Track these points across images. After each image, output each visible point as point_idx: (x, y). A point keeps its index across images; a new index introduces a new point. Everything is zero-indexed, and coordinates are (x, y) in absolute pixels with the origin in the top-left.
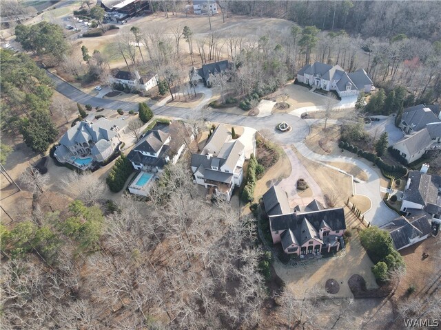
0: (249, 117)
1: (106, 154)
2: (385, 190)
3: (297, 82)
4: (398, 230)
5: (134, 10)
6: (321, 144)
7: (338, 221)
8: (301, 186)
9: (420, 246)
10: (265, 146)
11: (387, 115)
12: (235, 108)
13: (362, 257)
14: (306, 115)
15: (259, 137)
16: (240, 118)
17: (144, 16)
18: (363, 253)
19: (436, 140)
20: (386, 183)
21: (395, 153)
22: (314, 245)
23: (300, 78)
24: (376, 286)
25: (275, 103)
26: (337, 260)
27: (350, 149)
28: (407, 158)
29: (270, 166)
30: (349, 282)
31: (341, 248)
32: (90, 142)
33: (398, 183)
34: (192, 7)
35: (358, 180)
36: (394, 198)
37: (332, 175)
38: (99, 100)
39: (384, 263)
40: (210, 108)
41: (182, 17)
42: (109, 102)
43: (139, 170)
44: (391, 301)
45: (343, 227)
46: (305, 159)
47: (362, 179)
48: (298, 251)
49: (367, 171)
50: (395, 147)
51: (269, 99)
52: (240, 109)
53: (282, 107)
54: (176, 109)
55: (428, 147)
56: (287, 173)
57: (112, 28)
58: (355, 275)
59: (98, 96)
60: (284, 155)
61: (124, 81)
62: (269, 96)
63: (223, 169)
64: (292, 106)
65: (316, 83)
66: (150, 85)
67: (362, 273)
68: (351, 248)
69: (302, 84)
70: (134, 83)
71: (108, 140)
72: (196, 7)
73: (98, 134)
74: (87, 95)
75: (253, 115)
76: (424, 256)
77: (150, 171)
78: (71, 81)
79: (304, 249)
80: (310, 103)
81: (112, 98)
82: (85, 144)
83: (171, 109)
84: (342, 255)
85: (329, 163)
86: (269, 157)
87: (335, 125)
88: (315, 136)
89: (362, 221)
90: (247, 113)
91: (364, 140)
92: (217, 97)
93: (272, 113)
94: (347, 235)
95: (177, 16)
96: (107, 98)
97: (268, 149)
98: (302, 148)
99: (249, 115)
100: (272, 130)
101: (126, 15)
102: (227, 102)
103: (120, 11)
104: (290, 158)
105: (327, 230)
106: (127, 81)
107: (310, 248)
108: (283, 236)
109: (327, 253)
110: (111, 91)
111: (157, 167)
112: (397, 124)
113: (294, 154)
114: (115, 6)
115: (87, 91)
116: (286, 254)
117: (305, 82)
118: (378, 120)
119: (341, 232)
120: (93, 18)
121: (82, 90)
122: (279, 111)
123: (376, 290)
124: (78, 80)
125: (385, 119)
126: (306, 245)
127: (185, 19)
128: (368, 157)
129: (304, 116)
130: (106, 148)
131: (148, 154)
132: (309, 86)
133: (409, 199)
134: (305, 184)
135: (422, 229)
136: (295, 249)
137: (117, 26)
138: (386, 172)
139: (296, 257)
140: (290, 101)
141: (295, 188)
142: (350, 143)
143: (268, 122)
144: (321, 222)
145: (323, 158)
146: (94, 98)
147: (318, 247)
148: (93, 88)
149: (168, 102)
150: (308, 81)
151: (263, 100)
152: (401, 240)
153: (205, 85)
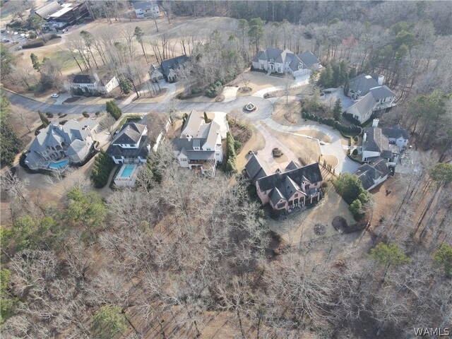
0: (216, 103)
1: (82, 153)
2: (346, 148)
3: (253, 69)
4: (364, 174)
5: (74, 18)
6: (286, 117)
7: (315, 174)
8: (276, 154)
9: (383, 186)
10: (237, 125)
11: (336, 87)
12: (201, 97)
13: (339, 201)
14: (268, 95)
15: (229, 119)
16: (208, 105)
17: (86, 23)
18: (340, 199)
19: (380, 102)
20: (346, 141)
21: (348, 117)
22: (299, 198)
23: (255, 65)
24: (355, 222)
25: (238, 88)
26: (320, 208)
27: (311, 118)
28: (359, 119)
29: (246, 141)
30: (333, 224)
31: (321, 198)
32: (63, 144)
33: (356, 140)
34: (134, 12)
35: (324, 143)
36: (355, 152)
37: (301, 141)
38: (58, 106)
39: (359, 201)
40: (178, 100)
41: (125, 22)
42: (70, 107)
43: (121, 164)
44: (369, 231)
45: (320, 179)
46: (275, 131)
47: (326, 142)
48: (286, 207)
49: (329, 134)
50: (348, 112)
51: (231, 86)
52: (206, 98)
53: (245, 90)
54: (143, 105)
55: (374, 108)
56: (262, 146)
57: (54, 37)
58: (336, 217)
59: (56, 103)
60: (256, 131)
61: (82, 85)
62: (231, 83)
63: (205, 148)
64: (253, 89)
65: (270, 68)
66: (111, 86)
67: (342, 214)
68: (329, 197)
69: (258, 70)
70: (94, 86)
71: (82, 140)
72: (138, 11)
73: (70, 136)
74: (44, 104)
75: (220, 101)
76: (388, 193)
77: (132, 163)
78: (22, 93)
79: (290, 203)
80: (269, 85)
81: (72, 104)
82: (58, 147)
83: (138, 105)
84: (322, 203)
85: (297, 132)
86: (243, 134)
87: (295, 100)
88: (280, 111)
89: (333, 174)
90: (214, 100)
91: (322, 109)
92: (182, 90)
93: (238, 97)
94: (324, 185)
95: (120, 21)
96: (67, 104)
97: (242, 128)
98: (270, 123)
99: (216, 101)
100: (241, 110)
101: (66, 23)
102: (193, 93)
103: (58, 20)
104: (262, 132)
105: (308, 183)
106: (86, 85)
107: (296, 201)
108: (270, 195)
109: (310, 203)
110: (70, 97)
111: (139, 157)
112: (346, 94)
113: (264, 129)
114: (52, 16)
115: (42, 100)
116: (276, 210)
117: (260, 68)
118: (330, 92)
119: (319, 184)
120: (29, 30)
121: (37, 99)
122: (244, 95)
123: (356, 225)
124: (30, 90)
125: (335, 91)
126: (292, 198)
127: (130, 23)
128: (328, 123)
129: (267, 96)
130: (81, 148)
131: (128, 146)
132: (264, 71)
133: (368, 150)
134: (280, 152)
135: (382, 171)
136: (283, 204)
137: (58, 35)
138: (345, 133)
139: (285, 213)
140: (251, 85)
141: (272, 156)
142: (310, 113)
143: (235, 105)
144: (301, 178)
145: (291, 128)
146: (53, 106)
147: (302, 199)
148: (49, 97)
149: (134, 100)
150: (263, 66)
151: (226, 87)
152: (367, 182)
153: (167, 81)
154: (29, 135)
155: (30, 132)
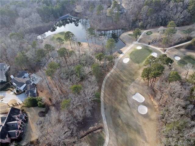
2: (12, 93)
7: (16, 111)
9: (38, 91)
20: (9, 91)
26: (30, 118)
31: (27, 115)
33: (12, 88)
36: (17, 91)
44: (51, 106)
47: (2, 98)
58: (39, 114)
67: (39, 111)
68: (29, 112)
79: (20, 129)
89: (20, 104)
94: (23, 110)
105: (17, 116)
107: (21, 126)
109: (26, 121)
119: (20, 112)
123: (46, 109)
133: (21, 87)
136: (18, 132)
138: (5, 89)
139: (22, 134)
144: (12, 118)
152: (33, 95)
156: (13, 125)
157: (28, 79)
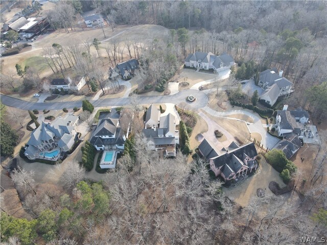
1: (70, 144)
2: (265, 126)
3: (185, 67)
4: (285, 148)
5: (39, 30)
6: (219, 105)
7: (252, 151)
8: (218, 135)
9: (298, 155)
10: (185, 114)
11: (248, 79)
12: (152, 92)
13: (270, 170)
14: (202, 88)
15: (178, 109)
16: (159, 98)
18: (270, 167)
19: (282, 90)
20: (264, 121)
21: (263, 102)
22: (243, 170)
23: (187, 64)
24: (285, 185)
25: (178, 83)
26: (257, 175)
27: (237, 105)
28: (270, 103)
29: (194, 126)
30: (269, 188)
32: (54, 138)
33: (271, 120)
34: (85, 23)
35: (249, 123)
36: (273, 130)
37: (233, 123)
38: (41, 104)
39: (287, 170)
40: (135, 95)
41: (79, 31)
42: (51, 104)
43: (102, 152)
44: (296, 191)
45: (256, 154)
46: (213, 117)
47: (251, 122)
48: (234, 177)
49: (252, 116)
50: (262, 98)
51: (173, 82)
52: (156, 92)
53: (184, 85)
55: (279, 95)
56: (206, 128)
57: (26, 46)
58: (271, 182)
59: (39, 102)
60: (199, 117)
61: (59, 87)
62: (172, 79)
63: (167, 135)
64: (190, 83)
65: (199, 66)
66: (81, 85)
67: (274, 180)
68: (263, 166)
69: (189, 68)
70: (68, 87)
71: (69, 134)
72: (87, 22)
73: (60, 131)
74: (29, 103)
75: (167, 94)
77: (111, 149)
78: (9, 94)
79: (237, 174)
80: (200, 80)
81: (52, 101)
82: (51, 141)
84: (259, 172)
85: (228, 116)
86: (190, 121)
87: (222, 91)
88: (214, 100)
89: (262, 148)
90: (163, 93)
91: (243, 97)
92: (136, 86)
93: (180, 91)
95: (75, 31)
96: (47, 101)
97: (188, 116)
98: (208, 110)
99: (165, 95)
100: (185, 101)
102: (146, 88)
103: (27, 31)
104: (204, 118)
106: (62, 86)
107: (241, 173)
108: (222, 170)
109: (250, 173)
110: (49, 95)
111: (116, 145)
112: (256, 84)
113: (205, 115)
114: (21, 28)
115: (27, 99)
116: (228, 181)
117: (191, 66)
118: (245, 83)
119: (255, 158)
121: (22, 99)
122: (184, 88)
123: (286, 187)
124: (15, 91)
125: (248, 82)
126: (239, 171)
128: (249, 108)
129: (201, 89)
130: (69, 140)
132: (194, 68)
133: (284, 128)
134: (220, 133)
135: (297, 144)
136: (232, 176)
138: (262, 114)
139: (233, 181)
140: (189, 81)
141: (215, 137)
142: (236, 101)
143: (179, 97)
144: (243, 154)
145: (223, 114)
146: (36, 104)
147: (245, 171)
148: (31, 96)
149: (101, 96)
150: (193, 65)
151: (169, 83)
152: (289, 154)
153: (122, 79)
154: (22, 130)
155: (22, 127)
156: (237, 163)
157: (301, 127)
